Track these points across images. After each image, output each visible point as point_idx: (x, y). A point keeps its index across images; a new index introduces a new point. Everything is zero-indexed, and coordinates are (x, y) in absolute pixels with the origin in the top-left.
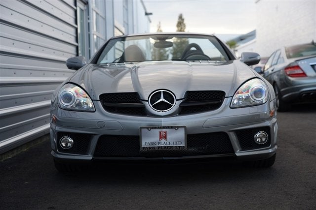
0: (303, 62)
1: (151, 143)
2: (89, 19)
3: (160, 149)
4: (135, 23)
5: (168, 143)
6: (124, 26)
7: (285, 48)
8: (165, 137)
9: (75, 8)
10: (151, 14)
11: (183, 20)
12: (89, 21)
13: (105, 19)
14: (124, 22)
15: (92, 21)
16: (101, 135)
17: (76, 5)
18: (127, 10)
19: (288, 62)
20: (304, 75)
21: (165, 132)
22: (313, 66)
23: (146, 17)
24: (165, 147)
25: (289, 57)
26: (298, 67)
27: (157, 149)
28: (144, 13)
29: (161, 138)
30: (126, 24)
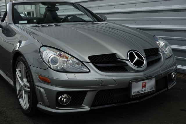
1: (137, 92)
3: (142, 95)
5: (146, 90)
8: (145, 86)
16: (99, 90)
21: (145, 83)
24: (145, 93)
27: (140, 96)
29: (143, 87)
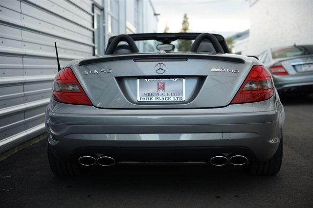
0: (285, 62)
2: (104, 23)
4: (145, 23)
6: (135, 26)
7: (271, 49)
9: (92, 14)
10: (159, 15)
11: (187, 19)
12: (104, 25)
13: (118, 21)
14: (135, 22)
15: (107, 25)
17: (93, 12)
18: (138, 12)
19: (273, 62)
20: (286, 73)
22: (294, 66)
23: (155, 17)
25: (274, 57)
26: (281, 67)
28: (153, 14)
30: (137, 24)
